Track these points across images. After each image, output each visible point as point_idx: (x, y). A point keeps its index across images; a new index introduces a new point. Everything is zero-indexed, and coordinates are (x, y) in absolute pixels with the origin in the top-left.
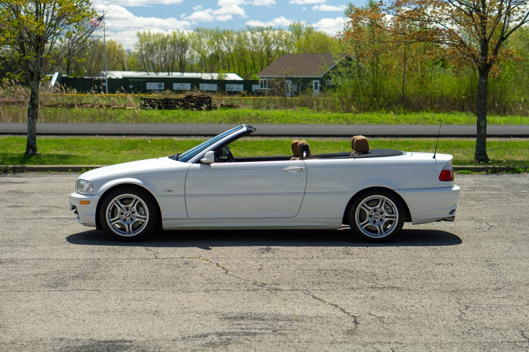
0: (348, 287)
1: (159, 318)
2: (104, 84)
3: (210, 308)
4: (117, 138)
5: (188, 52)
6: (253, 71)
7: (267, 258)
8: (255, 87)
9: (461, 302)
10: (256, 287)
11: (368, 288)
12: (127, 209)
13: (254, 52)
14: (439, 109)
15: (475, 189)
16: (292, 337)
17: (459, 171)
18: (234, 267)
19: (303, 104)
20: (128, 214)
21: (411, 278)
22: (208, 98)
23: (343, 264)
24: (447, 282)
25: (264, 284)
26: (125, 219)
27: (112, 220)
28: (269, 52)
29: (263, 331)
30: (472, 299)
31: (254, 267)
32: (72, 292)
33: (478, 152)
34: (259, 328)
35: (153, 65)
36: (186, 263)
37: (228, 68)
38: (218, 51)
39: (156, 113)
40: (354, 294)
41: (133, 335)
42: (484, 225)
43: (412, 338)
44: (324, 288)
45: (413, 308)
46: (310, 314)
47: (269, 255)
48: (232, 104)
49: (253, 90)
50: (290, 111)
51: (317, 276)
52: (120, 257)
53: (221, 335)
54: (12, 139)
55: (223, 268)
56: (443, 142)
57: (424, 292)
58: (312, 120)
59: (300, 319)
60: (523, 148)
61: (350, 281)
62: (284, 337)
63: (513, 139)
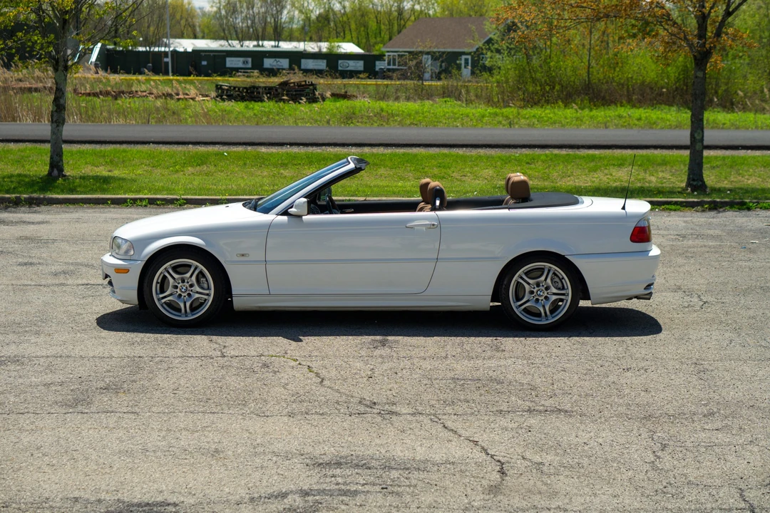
0: (495, 409)
1: (220, 463)
2: (166, 60)
3: (294, 446)
4: (180, 148)
5: (285, 12)
6: (378, 39)
7: (381, 356)
8: (380, 65)
9: (655, 438)
10: (362, 409)
11: (524, 411)
12: (183, 281)
13: (379, 12)
14: (640, 102)
15: (684, 237)
16: (408, 498)
17: (663, 207)
18: (334, 373)
19: (447, 93)
20: (184, 288)
21: (586, 395)
22: (312, 84)
23: (490, 368)
24: (637, 400)
25: (375, 403)
26: (180, 295)
27: (161, 296)
28: (400, 11)
29: (367, 488)
30: (671, 432)
31: (362, 372)
32: (97, 416)
33: (691, 176)
34: (362, 482)
35: (236, 31)
36: (265, 365)
37: (342, 34)
38: (328, 11)
39: (237, 107)
40: (503, 422)
41: (180, 493)
42: (695, 299)
43: (582, 501)
44: (460, 411)
45: (586, 448)
46: (437, 458)
47: (385, 351)
48: (346, 92)
49: (377, 69)
50: (428, 103)
51: (451, 390)
52: (171, 353)
53: (307, 494)
54: (30, 150)
55: (317, 375)
56: (642, 156)
57: (603, 420)
58: (458, 118)
59: (422, 466)
60: (756, 166)
61: (497, 399)
62: (397, 499)
63: (742, 153)
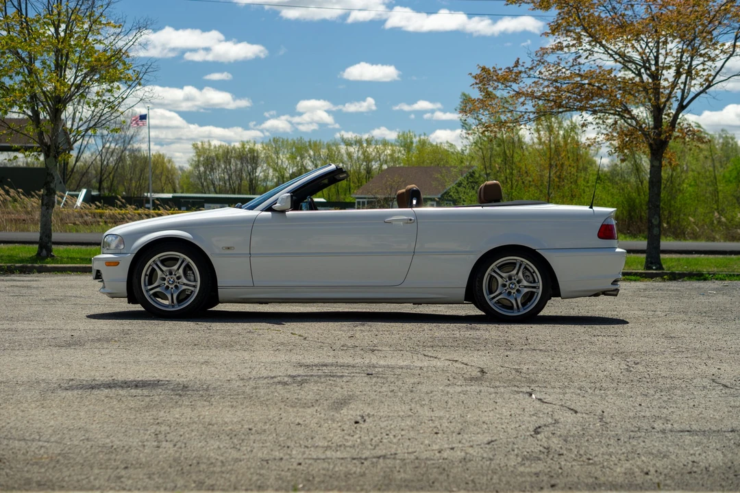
12: (171, 273)
20: (172, 280)
26: (167, 287)
27: (149, 287)
33: (649, 259)
63: (696, 256)
